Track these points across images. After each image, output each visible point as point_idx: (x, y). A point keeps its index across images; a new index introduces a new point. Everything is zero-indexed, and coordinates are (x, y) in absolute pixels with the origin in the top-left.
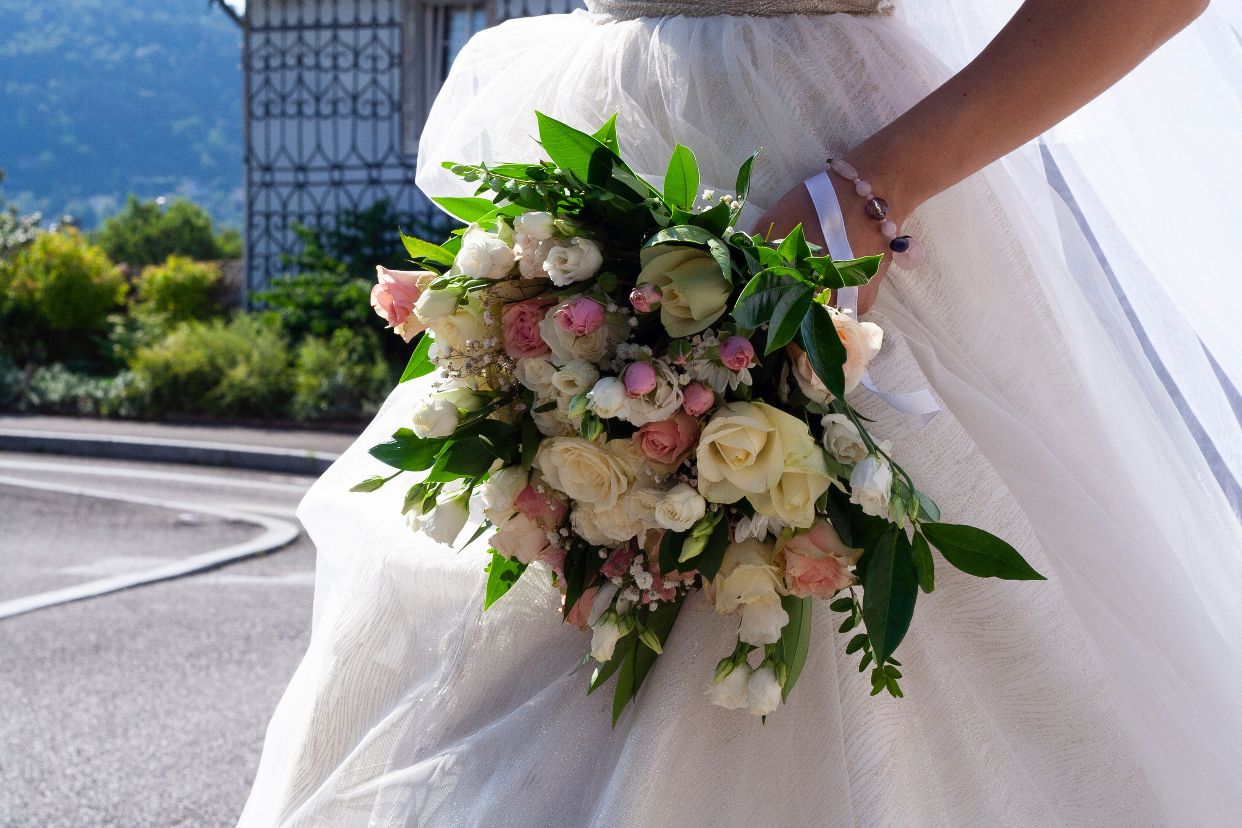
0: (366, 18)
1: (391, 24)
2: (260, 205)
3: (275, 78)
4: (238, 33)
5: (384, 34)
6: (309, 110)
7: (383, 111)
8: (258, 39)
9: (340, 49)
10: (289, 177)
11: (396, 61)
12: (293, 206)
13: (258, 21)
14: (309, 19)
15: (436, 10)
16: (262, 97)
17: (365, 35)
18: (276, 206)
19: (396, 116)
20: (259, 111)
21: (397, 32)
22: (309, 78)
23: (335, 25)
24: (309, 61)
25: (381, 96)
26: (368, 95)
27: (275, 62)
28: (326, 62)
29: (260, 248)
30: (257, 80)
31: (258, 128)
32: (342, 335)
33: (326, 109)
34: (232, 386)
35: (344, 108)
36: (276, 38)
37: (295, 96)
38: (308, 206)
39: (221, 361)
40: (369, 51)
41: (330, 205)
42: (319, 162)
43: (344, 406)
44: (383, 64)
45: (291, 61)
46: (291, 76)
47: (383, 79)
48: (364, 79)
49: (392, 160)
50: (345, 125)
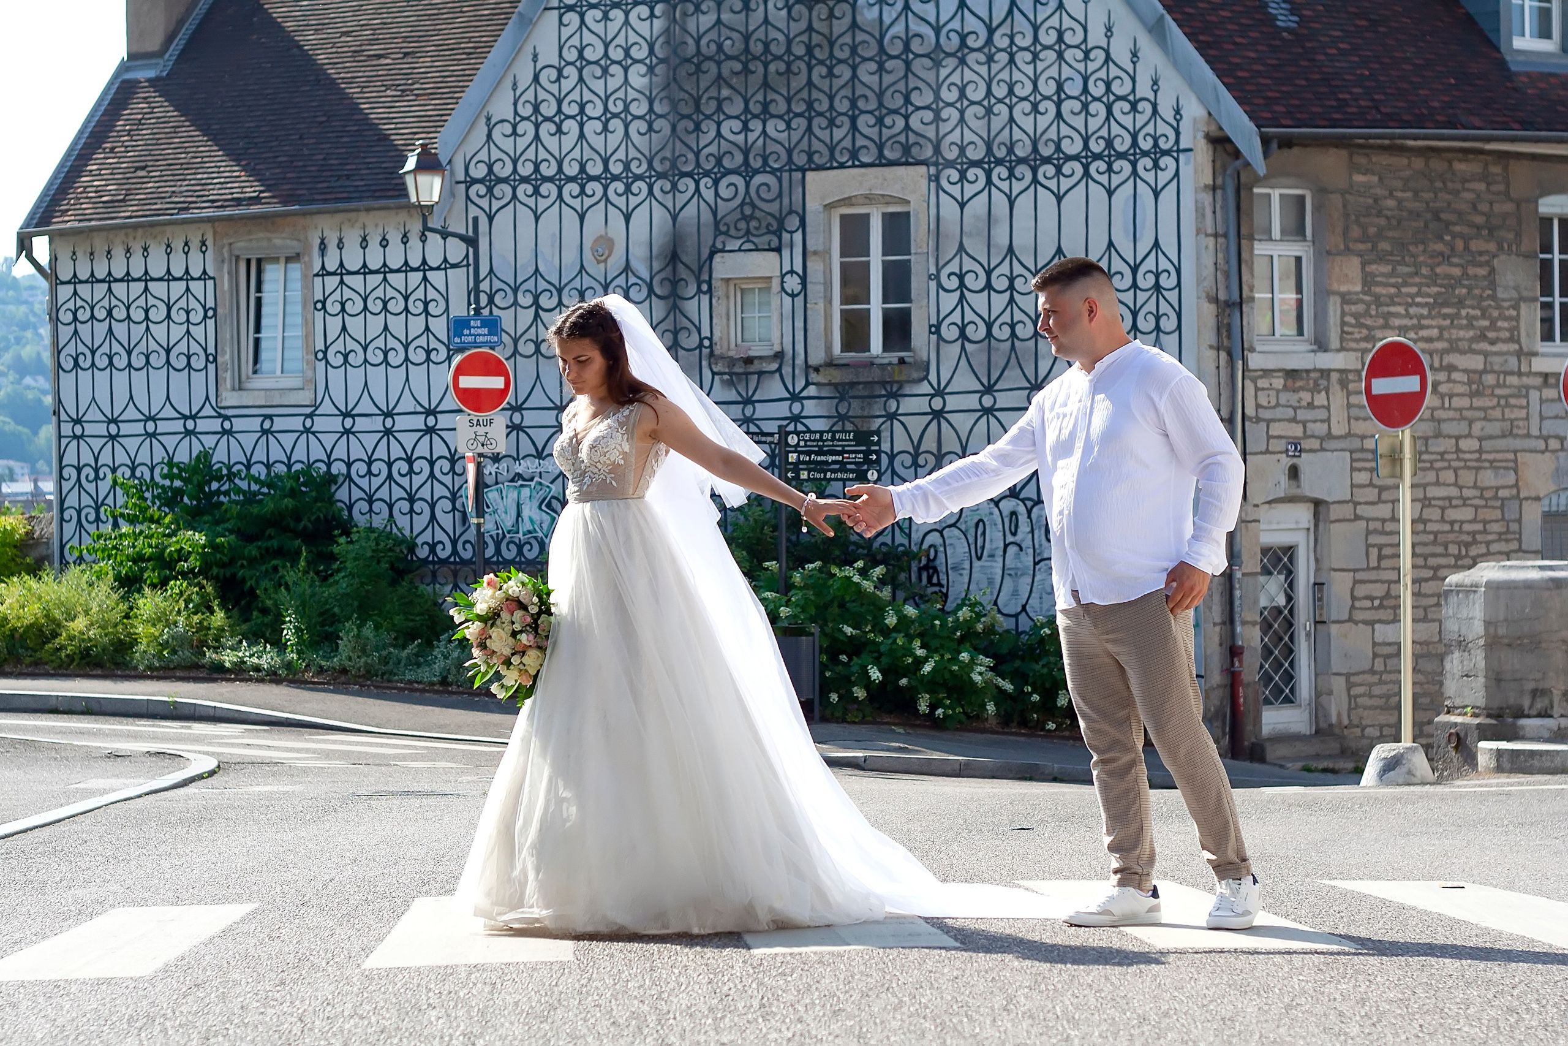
0: (178, 271)
1: (204, 276)
2: (70, 458)
3: (84, 330)
4: (44, 284)
5: (196, 287)
6: (121, 362)
7: (198, 363)
8: (65, 292)
9: (151, 301)
10: (102, 429)
11: (210, 313)
12: (105, 458)
13: (65, 274)
14: (119, 272)
15: (248, 261)
16: (70, 349)
17: (178, 288)
18: (87, 458)
19: (211, 367)
20: (68, 364)
21: (210, 284)
22: (120, 330)
23: (146, 278)
24: (120, 313)
25: (195, 348)
26: (182, 347)
27: (83, 315)
28: (138, 315)
29: (72, 500)
30: (66, 332)
31: (68, 381)
32: (175, 586)
33: (138, 361)
34: (71, 638)
35: (157, 360)
36: (84, 290)
37: (105, 348)
38: (121, 458)
39: (57, 614)
40: (182, 303)
41: (143, 457)
42: (131, 413)
43: (185, 654)
44: (196, 317)
45: (101, 314)
46: (101, 329)
47: (197, 332)
48: (177, 332)
49: (208, 411)
50: (158, 378)
